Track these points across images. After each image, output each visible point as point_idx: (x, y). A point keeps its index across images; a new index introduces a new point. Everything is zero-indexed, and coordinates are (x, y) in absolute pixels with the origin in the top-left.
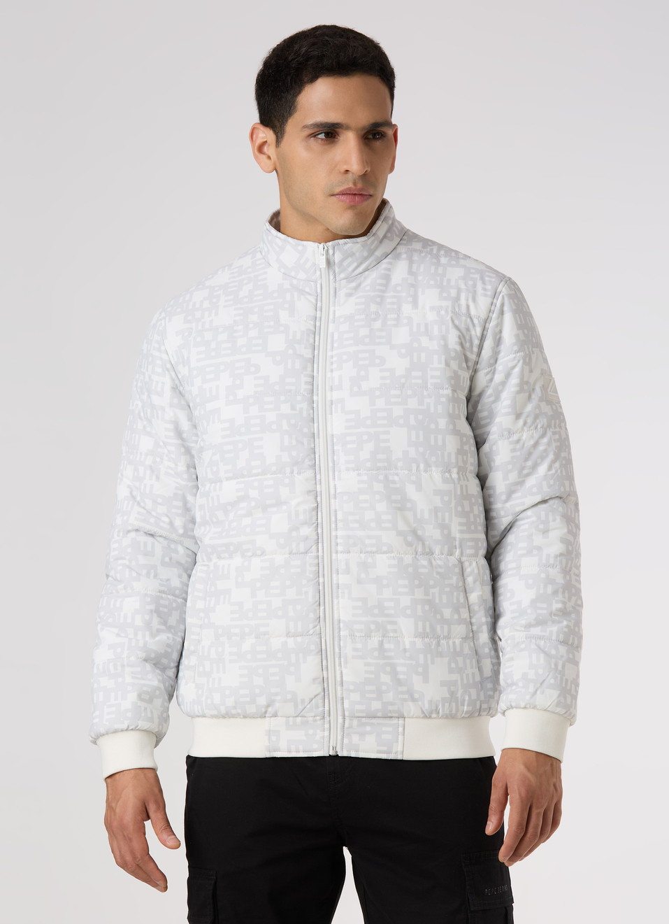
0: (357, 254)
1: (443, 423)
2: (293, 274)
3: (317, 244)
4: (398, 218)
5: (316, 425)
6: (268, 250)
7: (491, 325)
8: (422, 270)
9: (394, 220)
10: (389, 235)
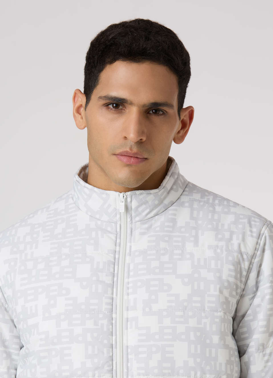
0: (150, 203)
1: (216, 339)
2: (98, 216)
3: (118, 193)
4: (182, 172)
5: (114, 337)
6: (78, 197)
7: (256, 260)
8: (201, 215)
9: (179, 174)
10: (175, 187)
